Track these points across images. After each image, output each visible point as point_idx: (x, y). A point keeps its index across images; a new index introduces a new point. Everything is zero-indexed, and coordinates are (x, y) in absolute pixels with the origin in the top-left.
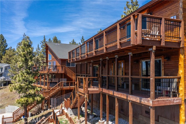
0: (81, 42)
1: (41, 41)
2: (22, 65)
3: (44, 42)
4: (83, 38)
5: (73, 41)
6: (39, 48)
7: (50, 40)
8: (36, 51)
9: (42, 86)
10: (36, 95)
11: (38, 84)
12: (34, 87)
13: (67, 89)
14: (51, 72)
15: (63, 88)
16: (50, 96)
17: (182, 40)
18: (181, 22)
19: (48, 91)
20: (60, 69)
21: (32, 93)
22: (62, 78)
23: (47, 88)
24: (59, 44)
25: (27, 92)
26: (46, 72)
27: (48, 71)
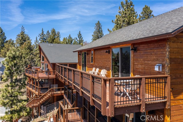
0: (78, 37)
1: (39, 34)
2: (6, 79)
3: (42, 35)
4: (79, 33)
5: (70, 37)
6: (37, 41)
7: (48, 32)
8: (35, 44)
9: (34, 91)
10: (21, 109)
11: (30, 87)
12: (20, 101)
13: (58, 95)
14: (42, 78)
15: (54, 94)
16: (40, 103)
17: (168, 100)
18: (166, 77)
19: (39, 97)
20: (52, 73)
21: (16, 109)
22: (53, 84)
23: (37, 95)
24: (52, 45)
25: (11, 109)
26: (36, 78)
27: (39, 78)
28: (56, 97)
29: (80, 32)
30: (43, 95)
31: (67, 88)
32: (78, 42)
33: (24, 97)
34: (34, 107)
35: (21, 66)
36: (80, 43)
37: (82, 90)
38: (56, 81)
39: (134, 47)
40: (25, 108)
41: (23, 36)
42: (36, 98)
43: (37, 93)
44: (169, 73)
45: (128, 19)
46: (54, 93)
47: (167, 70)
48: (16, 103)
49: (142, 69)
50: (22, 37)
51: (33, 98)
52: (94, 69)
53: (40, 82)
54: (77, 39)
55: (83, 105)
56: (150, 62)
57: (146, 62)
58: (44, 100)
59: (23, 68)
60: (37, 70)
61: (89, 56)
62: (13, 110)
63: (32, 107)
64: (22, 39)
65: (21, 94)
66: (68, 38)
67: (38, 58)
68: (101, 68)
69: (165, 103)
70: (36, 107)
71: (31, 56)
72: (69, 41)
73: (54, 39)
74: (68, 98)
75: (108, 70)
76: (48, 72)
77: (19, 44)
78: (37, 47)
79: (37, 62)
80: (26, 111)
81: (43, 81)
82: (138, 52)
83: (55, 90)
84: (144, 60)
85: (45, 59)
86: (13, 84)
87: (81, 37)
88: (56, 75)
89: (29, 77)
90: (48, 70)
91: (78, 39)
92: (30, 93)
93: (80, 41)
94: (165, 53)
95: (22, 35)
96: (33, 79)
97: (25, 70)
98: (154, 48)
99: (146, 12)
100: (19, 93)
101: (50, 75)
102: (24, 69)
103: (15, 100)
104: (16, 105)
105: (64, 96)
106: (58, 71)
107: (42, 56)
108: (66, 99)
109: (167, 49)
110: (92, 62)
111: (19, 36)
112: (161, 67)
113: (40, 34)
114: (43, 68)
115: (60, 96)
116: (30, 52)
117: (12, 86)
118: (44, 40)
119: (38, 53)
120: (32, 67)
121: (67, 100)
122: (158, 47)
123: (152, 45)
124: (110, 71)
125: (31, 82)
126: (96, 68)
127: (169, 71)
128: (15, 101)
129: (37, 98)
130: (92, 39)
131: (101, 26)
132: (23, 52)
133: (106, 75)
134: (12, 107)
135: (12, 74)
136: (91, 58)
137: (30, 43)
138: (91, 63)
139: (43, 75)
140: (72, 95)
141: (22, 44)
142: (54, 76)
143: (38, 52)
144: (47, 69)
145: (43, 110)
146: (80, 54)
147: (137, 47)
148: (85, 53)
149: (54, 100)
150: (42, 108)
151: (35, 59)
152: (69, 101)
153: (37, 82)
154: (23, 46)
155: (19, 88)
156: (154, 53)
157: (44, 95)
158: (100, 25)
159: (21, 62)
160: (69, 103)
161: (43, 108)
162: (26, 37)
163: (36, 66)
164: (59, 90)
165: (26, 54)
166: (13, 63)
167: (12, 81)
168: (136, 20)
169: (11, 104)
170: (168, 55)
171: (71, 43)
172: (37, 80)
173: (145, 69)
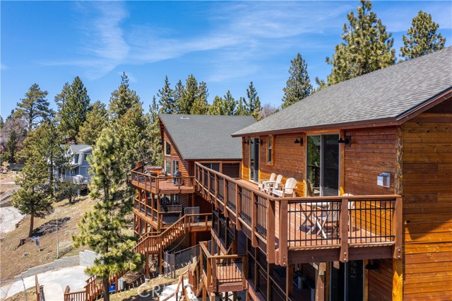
0: (247, 96)
1: (159, 91)
2: (97, 193)
3: (166, 92)
4: (251, 87)
5: (228, 96)
6: (155, 106)
7: (180, 84)
8: (150, 113)
9: (148, 219)
10: (125, 256)
11: (141, 211)
12: (123, 239)
13: (201, 230)
14: (166, 192)
15: (191, 227)
16: (162, 246)
17: (397, 242)
18: (394, 199)
19: (159, 234)
20: (187, 182)
21: (116, 255)
22: (190, 205)
23: (156, 227)
24: (188, 118)
25: (106, 254)
26: (154, 191)
27: (160, 191)
28: (195, 234)
29: (252, 83)
30: (168, 228)
31: (217, 214)
32: (247, 107)
33: (130, 232)
34: (149, 253)
35: (123, 165)
36: (252, 110)
37: (240, 218)
38: (196, 199)
39: (345, 136)
40: (133, 253)
41: (126, 95)
42: (153, 234)
43: (155, 224)
44: (401, 192)
45: (364, 55)
46: (192, 225)
47: (397, 184)
48: (115, 242)
49: (358, 181)
50: (122, 97)
51: (146, 235)
52: (273, 175)
53: (161, 201)
54: (244, 100)
55: (247, 251)
56: (371, 168)
57: (365, 167)
58: (169, 240)
59: (126, 170)
60: (156, 175)
61: (263, 147)
62: (109, 257)
63: (146, 253)
64: (122, 103)
65: (124, 224)
66: (223, 98)
67: (157, 145)
68: (287, 174)
69: (391, 248)
70: (153, 253)
71: (142, 142)
72: (226, 107)
73: (193, 101)
74: (219, 237)
75: (300, 179)
76: (179, 179)
77: (118, 113)
78: (154, 121)
79: (154, 154)
80: (133, 260)
81: (167, 199)
82: (352, 145)
83: (193, 218)
84: (362, 164)
85: (173, 151)
86: (110, 203)
87: (255, 95)
88: (196, 187)
89: (140, 189)
90: (179, 173)
91: (248, 101)
92: (141, 224)
93: (251, 106)
94: (394, 151)
95: (122, 92)
96: (148, 194)
97: (130, 173)
98: (378, 140)
99: (421, 29)
100: (121, 221)
101: (183, 185)
102: (128, 171)
103: (114, 236)
104: (116, 247)
105: (213, 232)
106: (199, 178)
107: (167, 143)
108: (216, 238)
109: (398, 145)
110: (270, 160)
111: (117, 96)
112: (388, 179)
113: (161, 90)
114: (168, 170)
115: (204, 232)
116: (139, 133)
117: (108, 208)
118: (170, 105)
119: (157, 134)
120: (146, 168)
121: (218, 242)
122: (384, 140)
123: (374, 134)
124: (304, 181)
125: (143, 200)
126: (277, 174)
127: (402, 188)
128: (113, 239)
129: (156, 234)
130: (284, 98)
131: (305, 67)
132: (125, 132)
133: (294, 189)
134: (107, 251)
135: (108, 183)
136: (267, 151)
137: (140, 112)
138: (268, 164)
139: (167, 186)
140: (227, 230)
141: (122, 113)
142: (192, 188)
143: (158, 130)
144: (176, 172)
145: (169, 263)
146: (247, 141)
147: (350, 136)
148: (257, 140)
149: (192, 240)
150: (167, 257)
151: (151, 149)
152: (221, 242)
153: (155, 201)
154: (126, 117)
155: (121, 211)
156: (378, 151)
157: (171, 229)
158: (302, 64)
159: (122, 153)
160: (222, 247)
161: (169, 256)
162: (131, 97)
163: (153, 164)
164: (202, 219)
165: (132, 137)
166: (108, 160)
167: (107, 196)
168: (384, 57)
169: (106, 245)
170: (399, 157)
171: (232, 110)
172: (156, 197)
173: (363, 181)
